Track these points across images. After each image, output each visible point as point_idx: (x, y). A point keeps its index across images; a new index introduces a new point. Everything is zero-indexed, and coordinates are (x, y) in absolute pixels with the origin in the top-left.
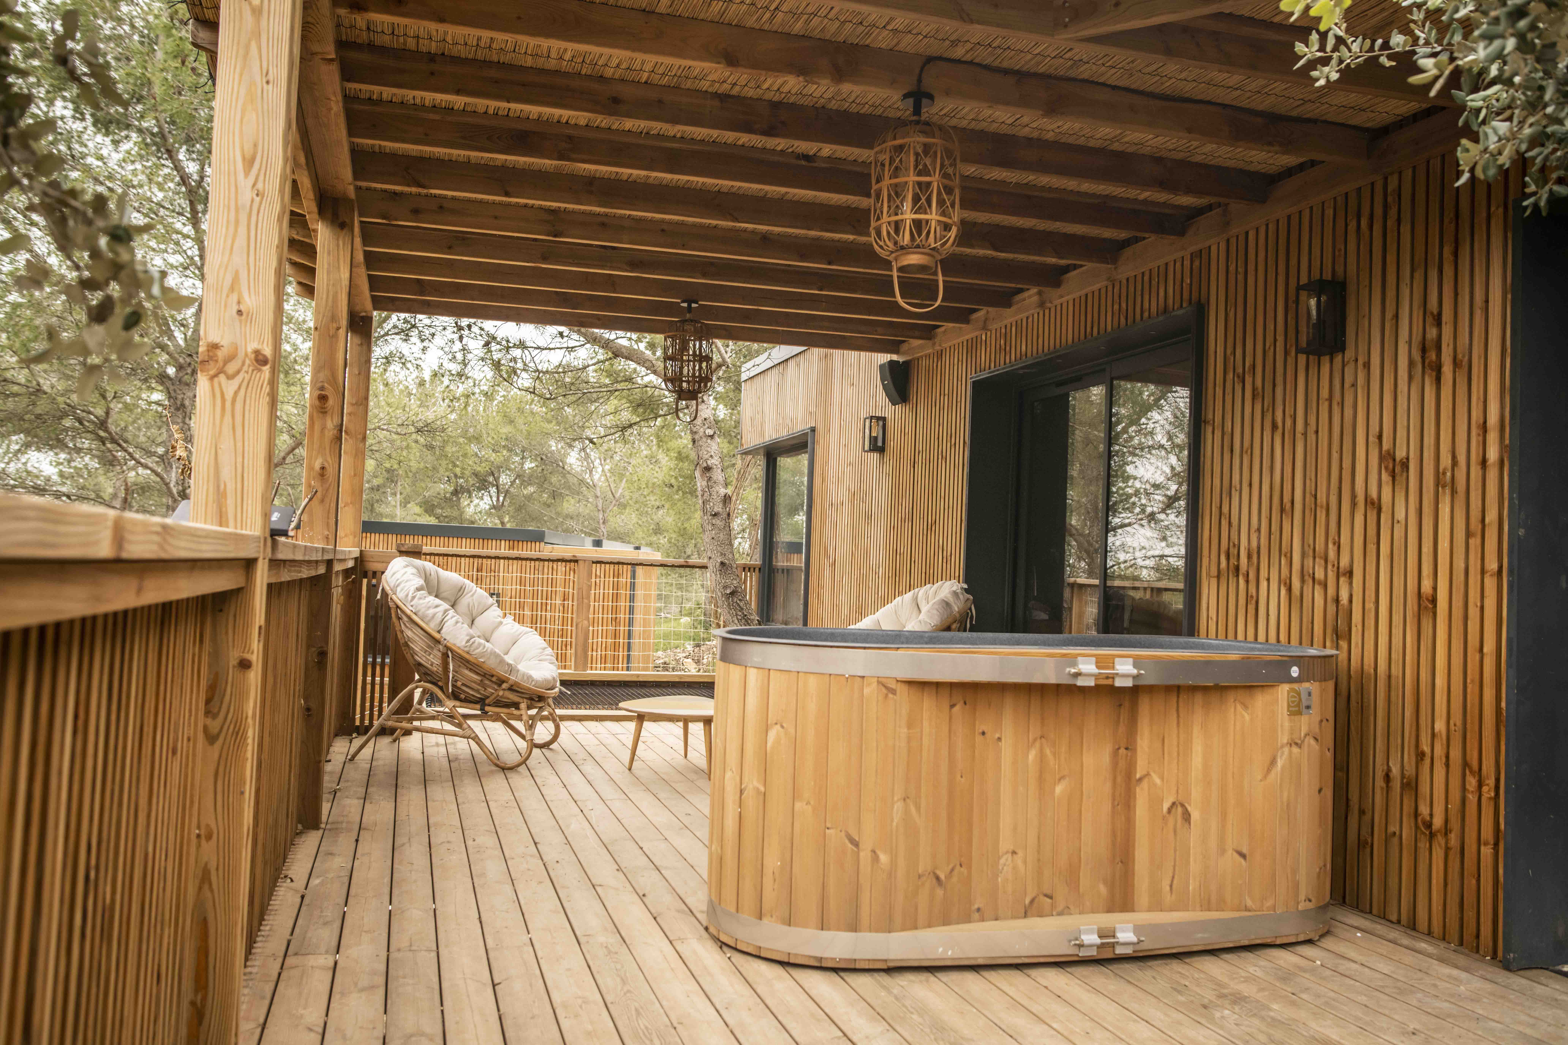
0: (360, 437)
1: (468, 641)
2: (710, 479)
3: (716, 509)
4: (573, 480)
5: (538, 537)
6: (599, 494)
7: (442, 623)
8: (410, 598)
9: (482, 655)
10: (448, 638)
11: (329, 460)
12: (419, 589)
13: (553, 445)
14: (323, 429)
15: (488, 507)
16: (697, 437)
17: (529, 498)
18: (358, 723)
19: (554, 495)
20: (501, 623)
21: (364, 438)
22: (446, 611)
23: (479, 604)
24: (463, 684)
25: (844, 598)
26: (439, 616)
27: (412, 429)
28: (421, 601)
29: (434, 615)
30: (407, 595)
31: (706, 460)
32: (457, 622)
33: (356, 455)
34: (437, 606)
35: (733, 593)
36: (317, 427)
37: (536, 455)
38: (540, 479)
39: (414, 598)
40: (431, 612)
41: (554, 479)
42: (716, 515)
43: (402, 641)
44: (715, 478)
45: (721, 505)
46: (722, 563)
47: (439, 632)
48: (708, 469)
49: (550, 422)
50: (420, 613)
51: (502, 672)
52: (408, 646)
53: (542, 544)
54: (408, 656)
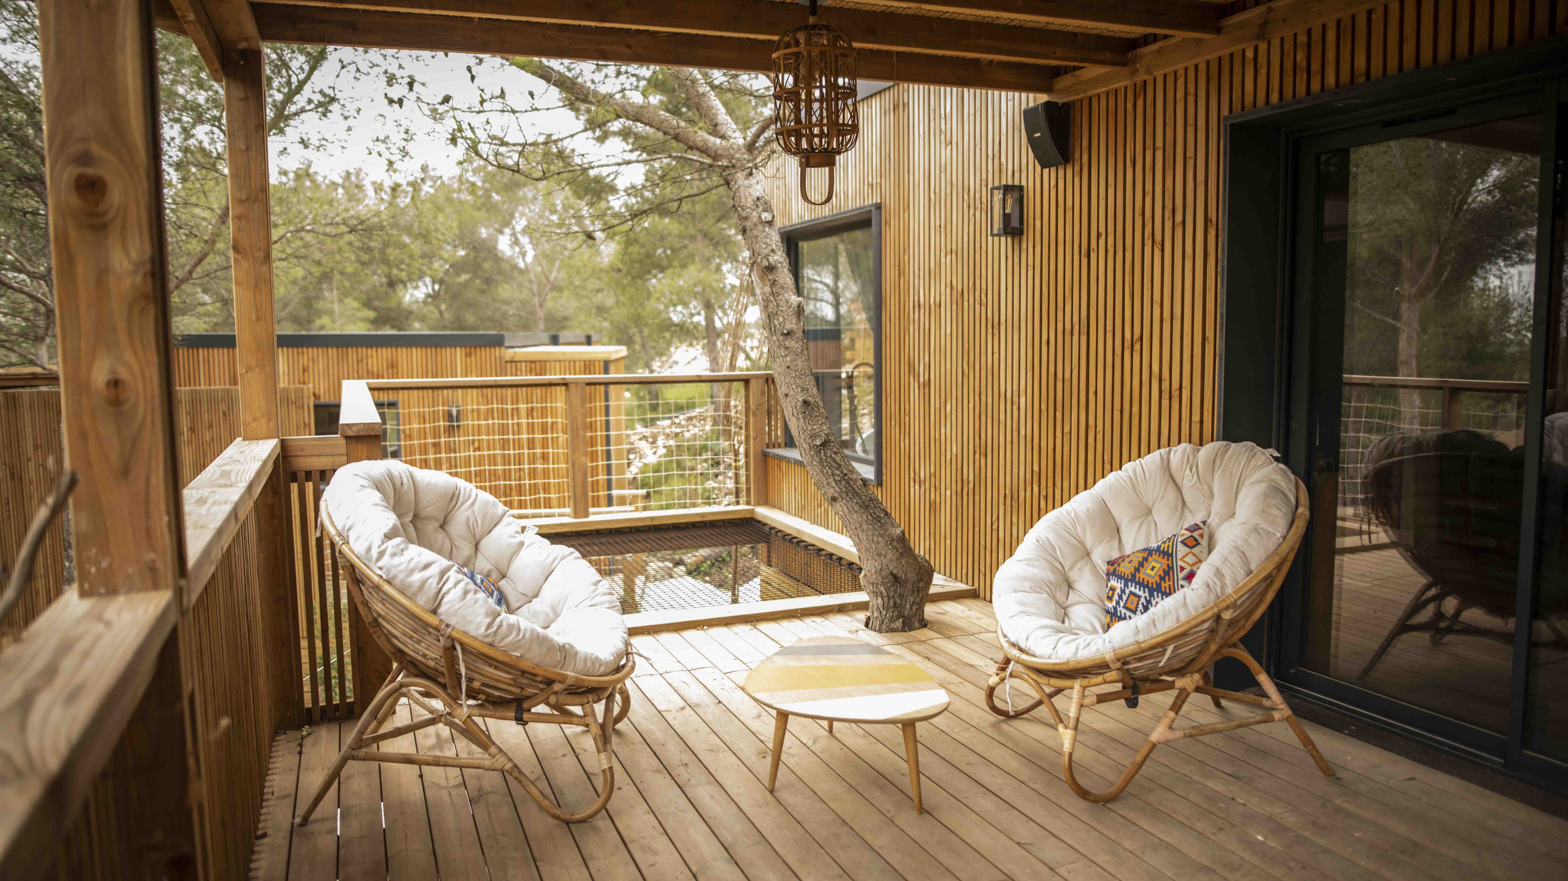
0: (261, 255)
1: (489, 626)
2: (774, 283)
3: (788, 326)
4: (506, 267)
5: (497, 342)
6: (533, 278)
7: (438, 597)
8: (374, 553)
9: (516, 645)
10: (452, 621)
11: (129, 357)
12: (388, 536)
13: (484, 232)
14: (102, 275)
15: (423, 296)
16: (748, 224)
17: (465, 285)
18: (308, 703)
19: (488, 281)
20: (522, 544)
21: (268, 257)
22: (443, 573)
23: (484, 517)
24: (483, 684)
25: (947, 430)
26: (433, 583)
27: (344, 228)
28: (397, 560)
29: (424, 582)
30: (369, 549)
31: (766, 257)
32: (466, 593)
33: (257, 286)
34: (426, 566)
35: (824, 444)
36: (84, 270)
37: (468, 244)
38: (471, 265)
39: (381, 554)
40: (416, 577)
41: (486, 265)
42: (789, 334)
43: (368, 620)
44: (781, 281)
45: (794, 320)
46: (805, 402)
47: (434, 612)
48: (771, 269)
49: (479, 209)
50: (397, 581)
51: (549, 666)
52: (379, 625)
53: (503, 349)
54: (382, 642)
